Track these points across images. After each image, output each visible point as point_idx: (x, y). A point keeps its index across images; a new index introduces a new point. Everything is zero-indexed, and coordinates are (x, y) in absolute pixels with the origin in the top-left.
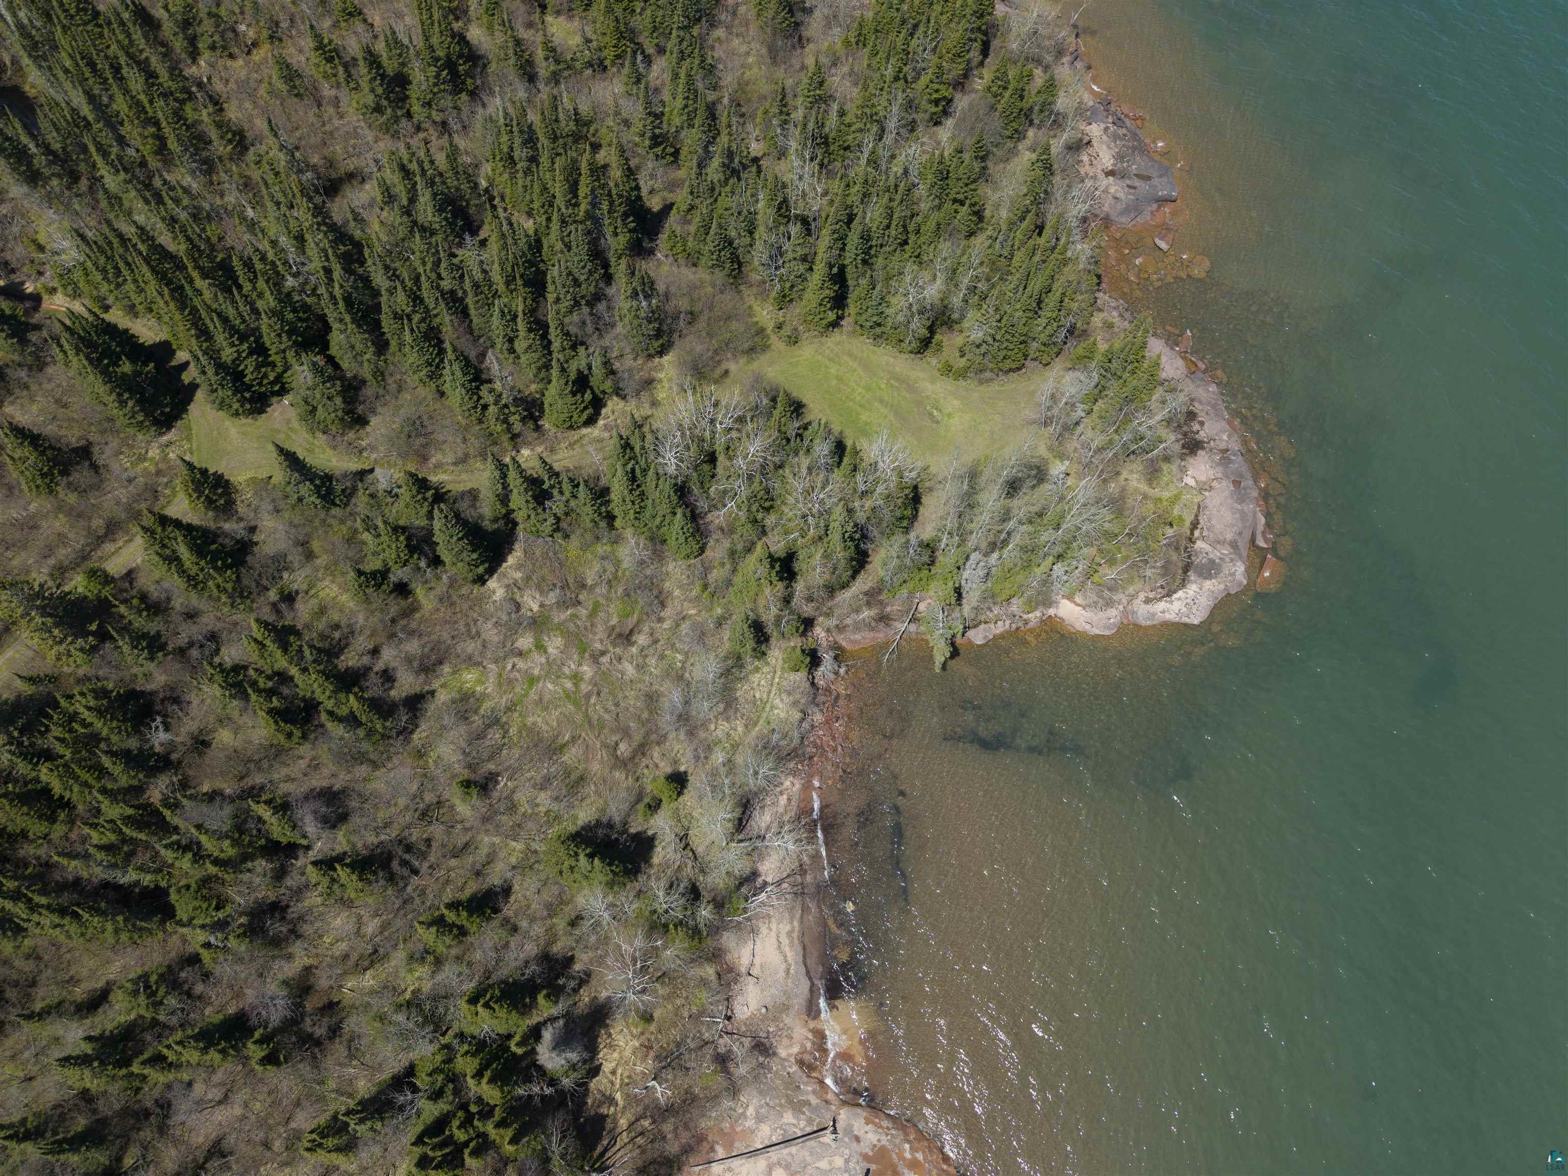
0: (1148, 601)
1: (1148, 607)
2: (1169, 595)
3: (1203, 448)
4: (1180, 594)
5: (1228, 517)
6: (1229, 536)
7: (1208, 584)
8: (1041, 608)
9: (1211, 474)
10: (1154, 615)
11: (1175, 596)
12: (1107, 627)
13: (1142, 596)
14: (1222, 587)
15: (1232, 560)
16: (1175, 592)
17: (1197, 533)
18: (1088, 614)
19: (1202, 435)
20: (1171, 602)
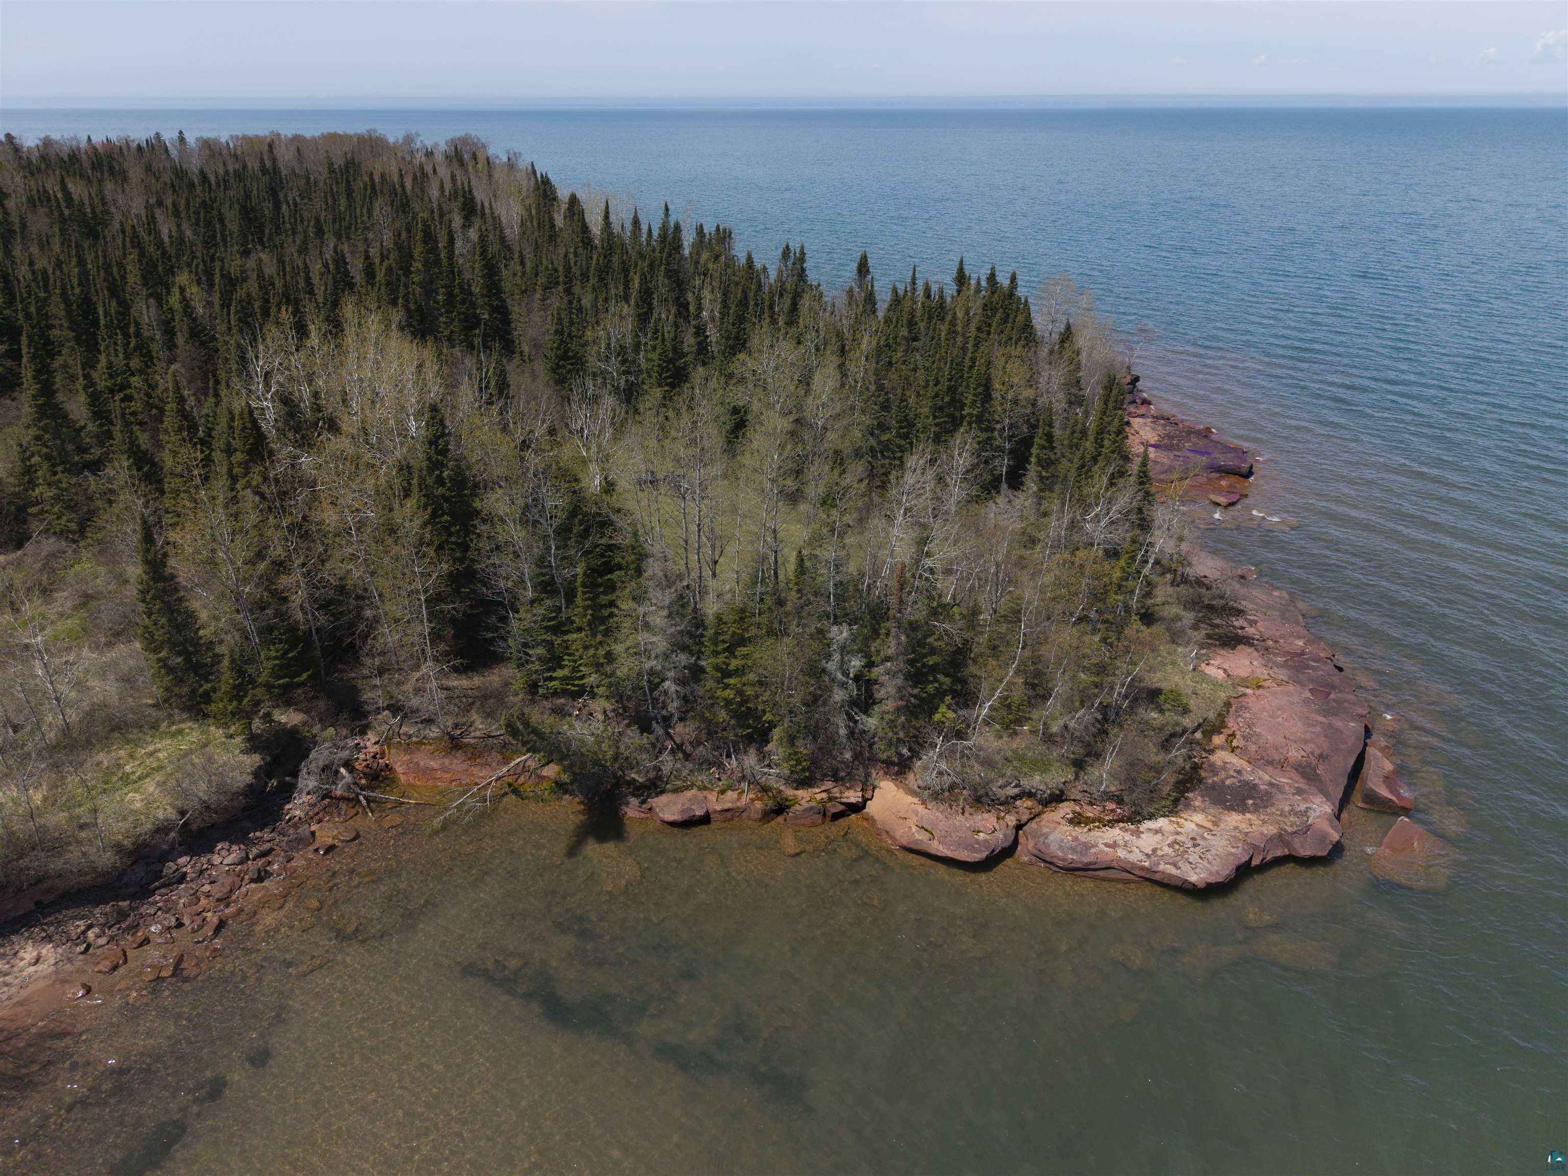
0: (1077, 820)
1: (1080, 832)
2: (1135, 817)
3: (1252, 645)
4: (1162, 822)
5: (1297, 728)
6: (1295, 754)
7: (1234, 819)
8: (828, 785)
9: (1262, 673)
10: (1087, 846)
11: (1148, 824)
12: (970, 847)
13: (1066, 809)
14: (1271, 830)
15: (1299, 791)
16: (1151, 817)
17: (1218, 740)
18: (932, 814)
19: (1250, 631)
20: (1137, 833)
